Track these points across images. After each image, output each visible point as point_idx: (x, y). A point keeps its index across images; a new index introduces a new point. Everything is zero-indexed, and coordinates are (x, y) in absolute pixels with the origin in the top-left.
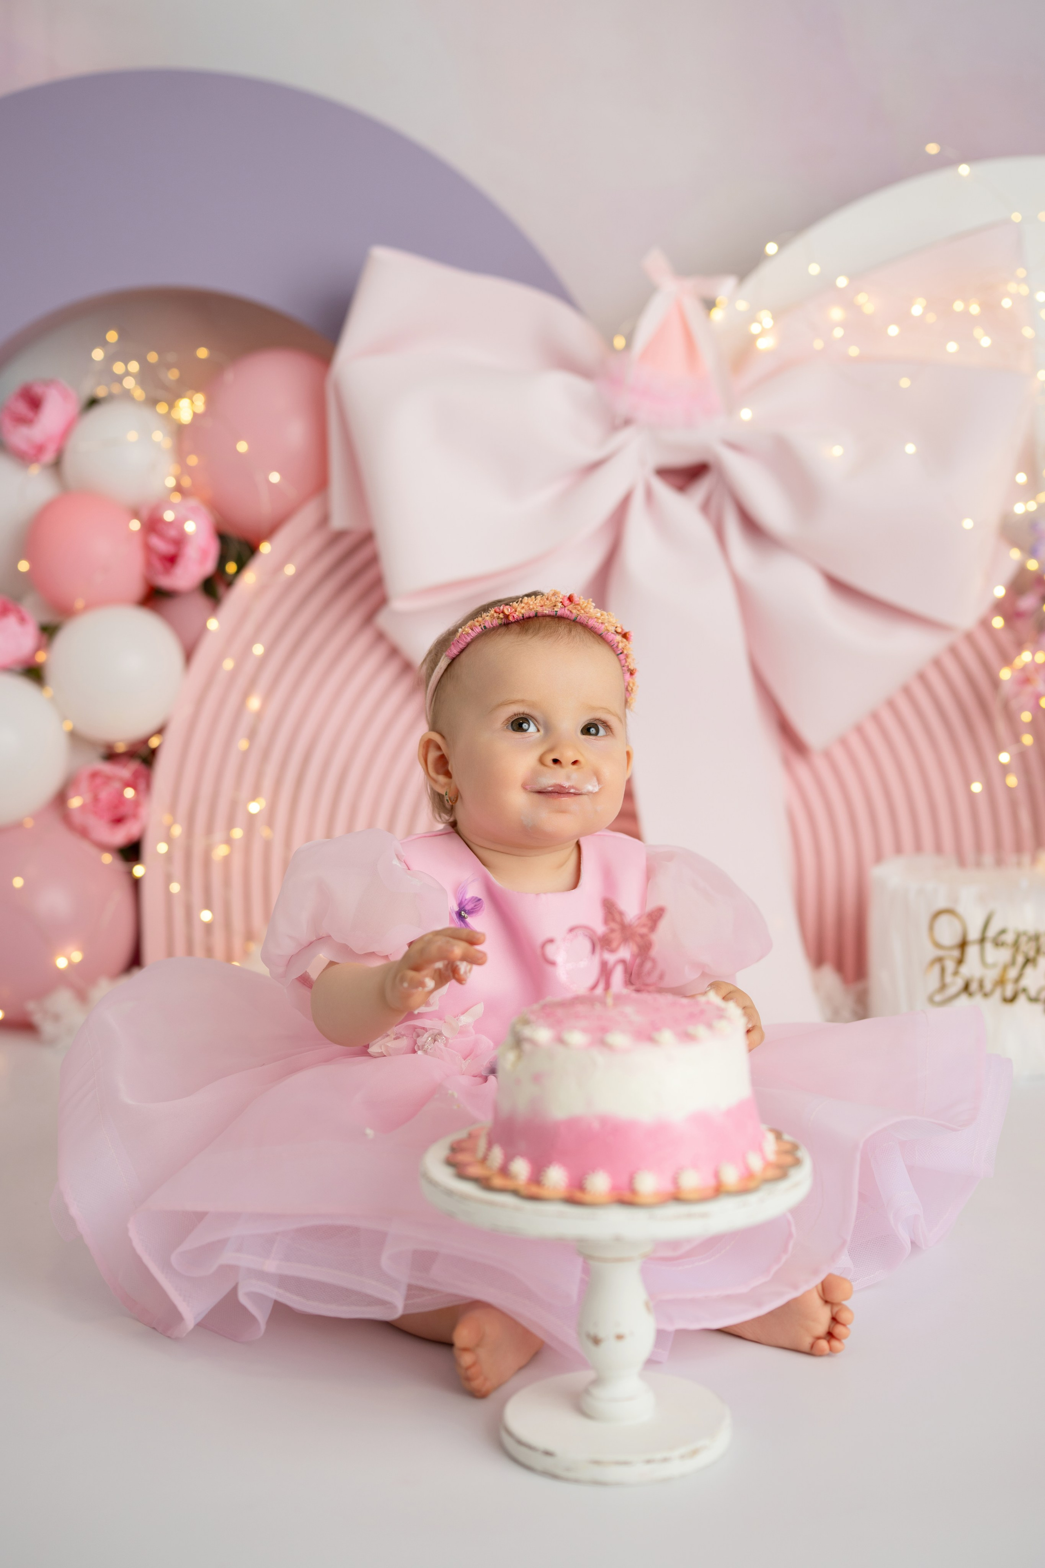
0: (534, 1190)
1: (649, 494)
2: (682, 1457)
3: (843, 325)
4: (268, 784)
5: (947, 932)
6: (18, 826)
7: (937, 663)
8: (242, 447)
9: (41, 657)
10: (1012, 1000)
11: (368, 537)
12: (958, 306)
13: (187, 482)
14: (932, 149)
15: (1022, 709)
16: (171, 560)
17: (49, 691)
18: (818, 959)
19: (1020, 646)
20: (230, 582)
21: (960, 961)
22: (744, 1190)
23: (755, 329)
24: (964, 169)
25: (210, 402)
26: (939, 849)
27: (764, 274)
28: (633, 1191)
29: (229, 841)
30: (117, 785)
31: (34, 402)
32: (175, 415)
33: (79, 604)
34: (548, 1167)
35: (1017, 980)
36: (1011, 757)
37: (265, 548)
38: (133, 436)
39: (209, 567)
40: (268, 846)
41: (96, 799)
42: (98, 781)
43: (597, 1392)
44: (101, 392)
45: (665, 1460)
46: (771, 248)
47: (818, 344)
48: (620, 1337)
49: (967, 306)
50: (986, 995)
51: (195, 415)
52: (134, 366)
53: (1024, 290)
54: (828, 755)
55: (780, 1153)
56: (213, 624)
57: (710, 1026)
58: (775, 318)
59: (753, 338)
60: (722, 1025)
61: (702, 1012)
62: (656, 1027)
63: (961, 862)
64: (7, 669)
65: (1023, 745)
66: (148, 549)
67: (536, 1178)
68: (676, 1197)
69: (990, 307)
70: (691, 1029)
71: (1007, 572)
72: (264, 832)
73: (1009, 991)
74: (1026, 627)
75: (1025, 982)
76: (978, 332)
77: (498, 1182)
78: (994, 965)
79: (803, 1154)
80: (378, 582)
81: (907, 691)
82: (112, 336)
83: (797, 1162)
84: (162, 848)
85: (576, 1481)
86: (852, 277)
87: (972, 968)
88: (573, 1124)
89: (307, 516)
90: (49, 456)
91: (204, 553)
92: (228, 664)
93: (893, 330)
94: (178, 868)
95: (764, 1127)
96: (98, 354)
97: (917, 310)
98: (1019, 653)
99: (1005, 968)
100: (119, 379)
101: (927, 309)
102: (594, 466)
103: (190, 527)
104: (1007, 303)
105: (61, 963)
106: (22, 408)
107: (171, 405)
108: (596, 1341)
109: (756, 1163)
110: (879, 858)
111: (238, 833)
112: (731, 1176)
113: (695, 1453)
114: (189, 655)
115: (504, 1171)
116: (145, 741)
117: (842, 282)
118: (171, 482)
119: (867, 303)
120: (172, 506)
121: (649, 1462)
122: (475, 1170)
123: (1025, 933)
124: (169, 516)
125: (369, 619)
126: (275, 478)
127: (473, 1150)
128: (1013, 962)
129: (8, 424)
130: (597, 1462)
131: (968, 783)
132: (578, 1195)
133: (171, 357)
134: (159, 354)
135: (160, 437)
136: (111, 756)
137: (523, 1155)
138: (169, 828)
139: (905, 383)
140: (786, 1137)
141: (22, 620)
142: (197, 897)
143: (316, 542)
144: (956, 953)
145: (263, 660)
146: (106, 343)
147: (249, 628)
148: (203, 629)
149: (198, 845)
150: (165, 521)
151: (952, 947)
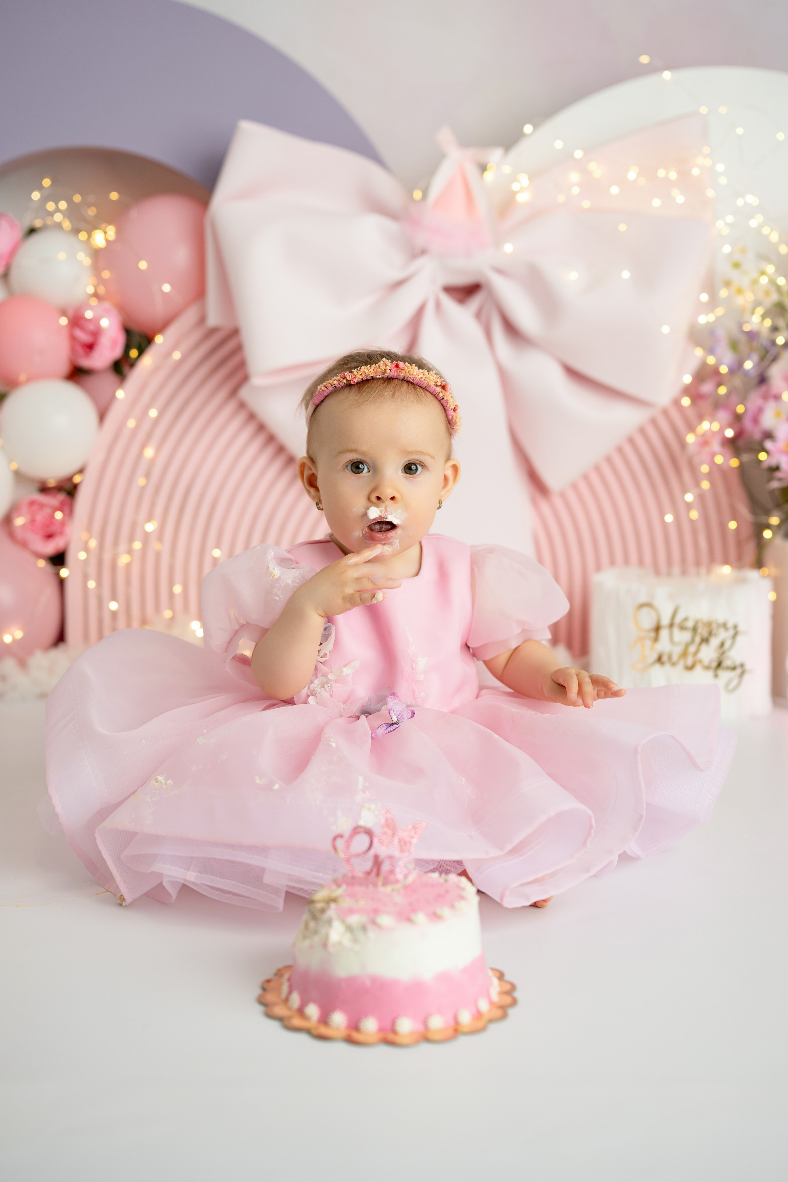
0: (323, 1030)
1: (438, 305)
3: (579, 185)
4: (159, 511)
5: (647, 620)
7: (642, 431)
8: (143, 265)
10: (690, 668)
11: (235, 332)
12: (661, 173)
13: (102, 290)
14: (645, 59)
15: (702, 464)
16: (90, 347)
17: (0, 441)
19: (701, 418)
20: (133, 364)
21: (656, 639)
22: (474, 1031)
23: (515, 187)
24: (667, 75)
25: (119, 232)
26: (641, 563)
27: (523, 148)
28: (394, 1031)
29: (130, 552)
30: (49, 510)
32: (92, 241)
33: (22, 377)
34: (333, 1012)
35: (696, 653)
36: (694, 497)
37: (159, 339)
38: (62, 256)
39: (117, 352)
40: (158, 556)
41: (33, 521)
42: (35, 507)
44: (38, 223)
46: (528, 129)
47: (561, 199)
49: (667, 173)
50: (674, 664)
51: (108, 242)
52: (63, 205)
53: (708, 162)
54: (563, 496)
55: (502, 994)
56: (120, 394)
57: (452, 907)
58: (530, 179)
59: (514, 194)
60: (461, 905)
62: (414, 910)
63: (657, 572)
65: (702, 489)
66: (73, 339)
67: (324, 1020)
68: (426, 1038)
69: (684, 174)
70: (439, 911)
71: (693, 365)
72: (155, 546)
73: (690, 661)
74: (705, 405)
75: (701, 656)
76: (675, 192)
77: (297, 1022)
78: (679, 643)
80: (242, 365)
81: (620, 450)
82: (47, 183)
83: (515, 1002)
84: (82, 555)
86: (586, 151)
87: (664, 645)
88: (351, 980)
89: (189, 317)
91: (114, 343)
92: (131, 423)
93: (615, 190)
94: (92, 570)
96: (36, 196)
97: (632, 175)
98: (700, 423)
99: (687, 646)
100: (51, 214)
101: (639, 175)
102: (399, 284)
103: (105, 323)
104: (695, 172)
105: (7, 639)
107: (90, 234)
109: (484, 1006)
110: (598, 568)
111: (137, 545)
112: (465, 1018)
114: (102, 416)
115: (301, 1012)
116: (70, 479)
117: (578, 154)
118: (91, 290)
119: (596, 169)
120: (91, 308)
122: (280, 1010)
123: (701, 621)
124: (89, 314)
125: (234, 392)
126: (167, 288)
127: (279, 990)
128: (693, 641)
131: (662, 515)
132: (355, 1035)
133: (91, 198)
134: (82, 196)
135: (84, 259)
136: (44, 489)
137: (315, 1002)
138: (86, 543)
139: (622, 227)
140: (507, 979)
142: (106, 592)
143: (195, 337)
144: (653, 635)
145: (157, 421)
146: (43, 187)
147: (146, 397)
148: (113, 398)
149: (107, 556)
150: (87, 319)
151: (650, 630)
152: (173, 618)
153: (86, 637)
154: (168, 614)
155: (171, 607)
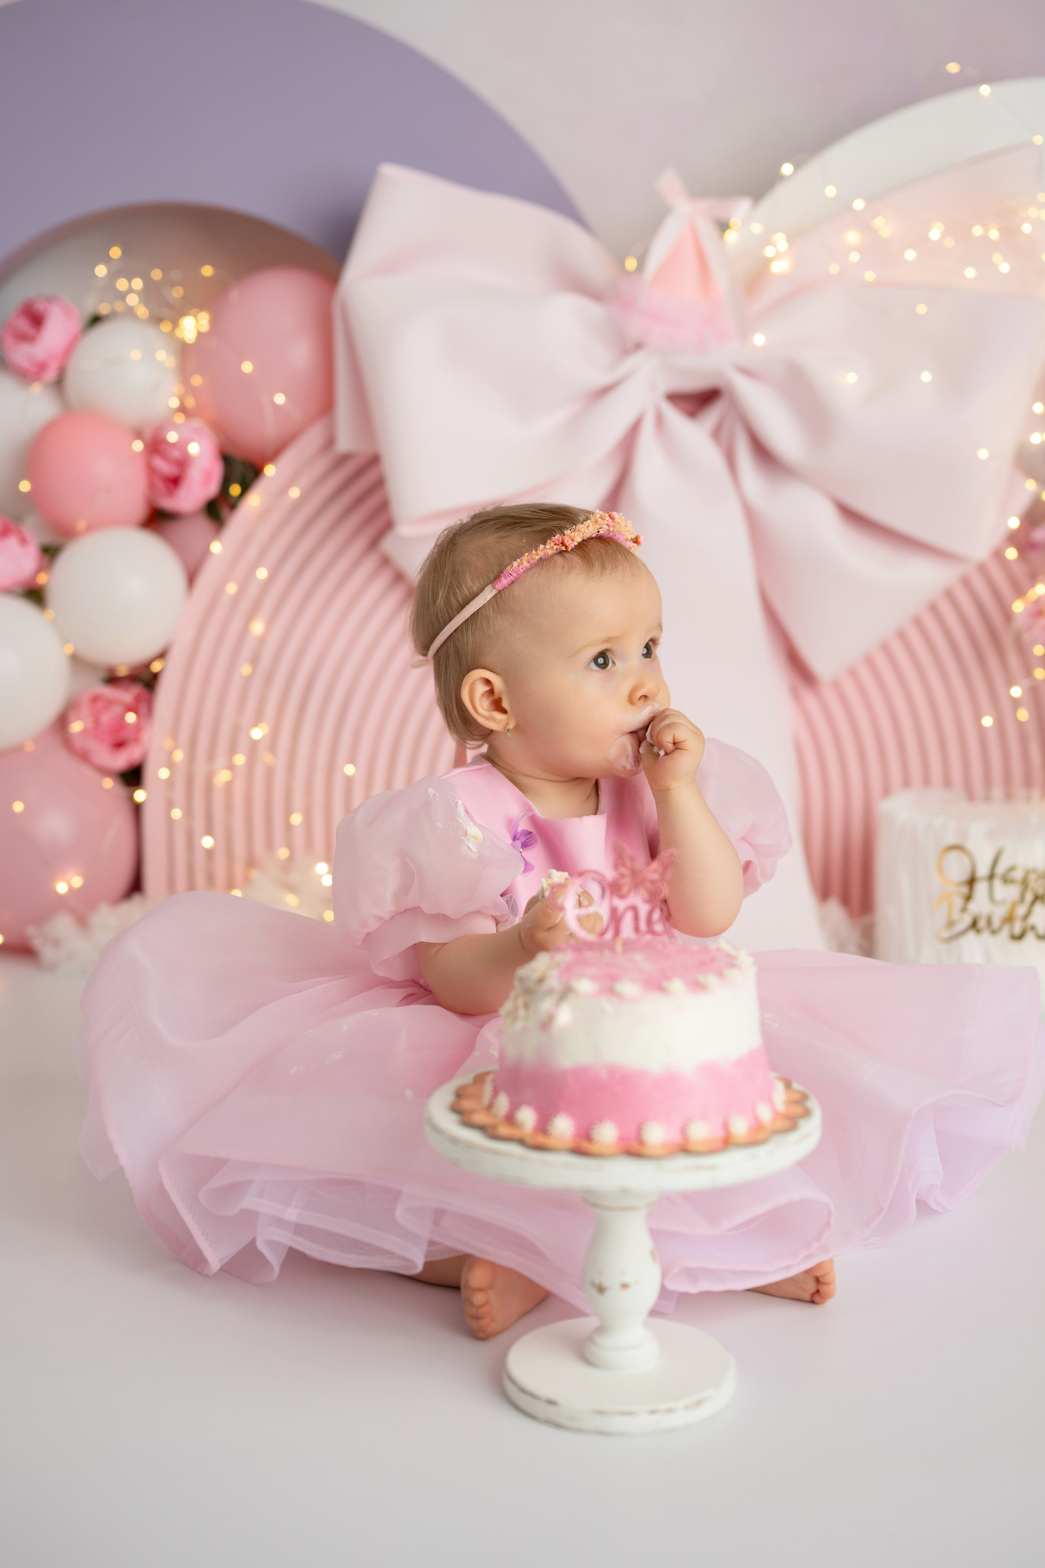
0: (541, 1139)
1: (660, 420)
2: (687, 1408)
3: (859, 248)
4: (271, 708)
5: (957, 868)
6: (18, 749)
7: (949, 594)
8: (247, 367)
9: (42, 579)
10: (1020, 937)
11: (374, 461)
12: (977, 231)
13: (190, 402)
14: (953, 68)
15: (1035, 642)
16: (174, 482)
17: (50, 613)
18: (824, 892)
19: (1033, 578)
20: (233, 504)
21: (968, 898)
22: (752, 1143)
23: (769, 252)
24: (985, 90)
25: (214, 321)
26: (947, 782)
27: (780, 195)
28: (641, 1141)
29: (231, 767)
30: (118, 709)
31: (37, 320)
32: (179, 333)
33: (81, 525)
34: (555, 1116)
35: (1026, 917)
36: (1023, 691)
37: (270, 470)
38: (136, 355)
39: (212, 489)
40: (270, 772)
41: (97, 722)
42: (100, 704)
43: (601, 1340)
44: (104, 309)
45: (669, 1411)
46: (787, 169)
47: (834, 269)
48: (625, 1286)
49: (986, 230)
50: (994, 932)
51: (200, 335)
52: (138, 283)
53: (1044, 215)
54: (837, 686)
55: (790, 1102)
56: (216, 547)
57: (720, 975)
58: (789, 240)
59: (767, 262)
60: (733, 973)
61: (713, 960)
62: (667, 977)
63: (970, 796)
64: (8, 591)
65: (1035, 679)
66: (151, 470)
67: (543, 1127)
68: (684, 1149)
69: (1010, 232)
70: (702, 979)
71: (1022, 502)
72: (266, 758)
73: (1017, 928)
74: (1039, 559)
75: (1034, 919)
76: (997, 258)
77: (504, 1130)
78: (1003, 902)
79: (813, 1104)
80: (384, 506)
81: (918, 622)
82: (116, 252)
83: (807, 1113)
84: (164, 773)
85: (580, 1431)
86: (869, 200)
87: (980, 904)
88: (580, 1073)
89: (312, 438)
90: (51, 375)
91: (208, 475)
92: (232, 588)
93: (910, 255)
94: (179, 794)
95: (773, 1075)
96: (101, 271)
97: (935, 234)
98: (1033, 585)
99: (1014, 906)
100: (122, 296)
101: (945, 234)
102: (605, 391)
103: (194, 449)
104: (1027, 228)
105: (62, 888)
106: (24, 325)
107: (175, 324)
108: (601, 1289)
109: (765, 1114)
110: (887, 791)
111: (240, 759)
112: (740, 1127)
113: (699, 1403)
114: (191, 578)
115: (510, 1119)
116: (147, 665)
117: (859, 205)
118: (174, 403)
119: (883, 226)
120: (175, 427)
121: (653, 1412)
122: (480, 1118)
123: (1034, 871)
124: (172, 437)
125: (375, 543)
126: (280, 399)
127: (478, 1096)
128: (1022, 899)
129: (9, 341)
130: (600, 1412)
131: (978, 717)
132: (585, 1145)
133: (175, 275)
134: (163, 271)
135: (164, 357)
136: (112, 680)
137: (529, 1104)
138: (171, 753)
139: (922, 309)
140: (796, 1086)
141: (23, 541)
142: (199, 823)
143: (321, 465)
144: (965, 890)
145: (267, 584)
146: (110, 259)
147: (252, 551)
148: (206, 552)
149: (200, 770)
150: (168, 442)
151: (961, 884)
152: (291, 858)
153: (171, 887)
154: (283, 853)
155: (289, 845)
